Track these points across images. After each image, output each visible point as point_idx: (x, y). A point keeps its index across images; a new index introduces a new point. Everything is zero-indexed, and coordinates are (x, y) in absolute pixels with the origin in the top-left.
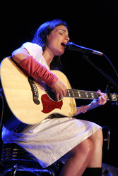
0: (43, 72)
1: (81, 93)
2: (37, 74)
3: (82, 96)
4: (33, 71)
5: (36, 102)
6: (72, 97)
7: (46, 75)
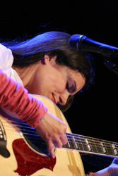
0: (17, 95)
1: (91, 144)
2: (6, 99)
3: (93, 149)
6: (74, 149)
7: (24, 100)
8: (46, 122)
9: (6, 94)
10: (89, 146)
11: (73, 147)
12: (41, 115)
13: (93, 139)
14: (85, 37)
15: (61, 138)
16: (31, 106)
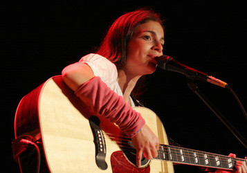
0: (118, 109)
3: (186, 159)
4: (101, 106)
5: (101, 165)
6: (168, 160)
7: (124, 113)
8: (142, 134)
9: (108, 108)
10: (183, 158)
11: (167, 159)
12: (138, 127)
13: (188, 150)
14: (171, 59)
15: (151, 151)
16: (129, 119)
